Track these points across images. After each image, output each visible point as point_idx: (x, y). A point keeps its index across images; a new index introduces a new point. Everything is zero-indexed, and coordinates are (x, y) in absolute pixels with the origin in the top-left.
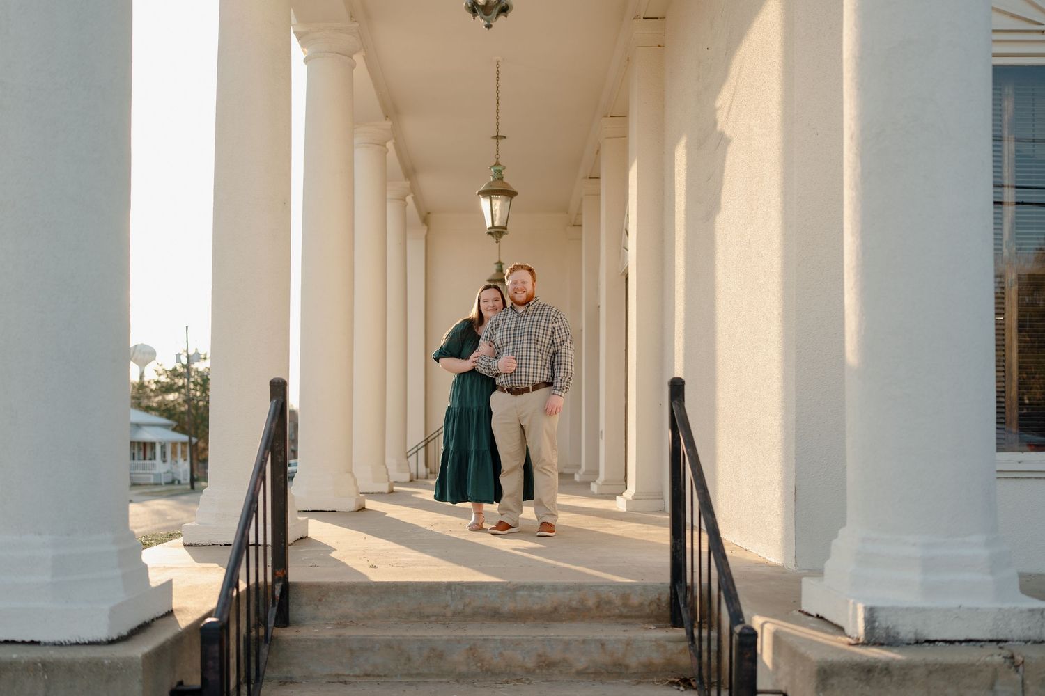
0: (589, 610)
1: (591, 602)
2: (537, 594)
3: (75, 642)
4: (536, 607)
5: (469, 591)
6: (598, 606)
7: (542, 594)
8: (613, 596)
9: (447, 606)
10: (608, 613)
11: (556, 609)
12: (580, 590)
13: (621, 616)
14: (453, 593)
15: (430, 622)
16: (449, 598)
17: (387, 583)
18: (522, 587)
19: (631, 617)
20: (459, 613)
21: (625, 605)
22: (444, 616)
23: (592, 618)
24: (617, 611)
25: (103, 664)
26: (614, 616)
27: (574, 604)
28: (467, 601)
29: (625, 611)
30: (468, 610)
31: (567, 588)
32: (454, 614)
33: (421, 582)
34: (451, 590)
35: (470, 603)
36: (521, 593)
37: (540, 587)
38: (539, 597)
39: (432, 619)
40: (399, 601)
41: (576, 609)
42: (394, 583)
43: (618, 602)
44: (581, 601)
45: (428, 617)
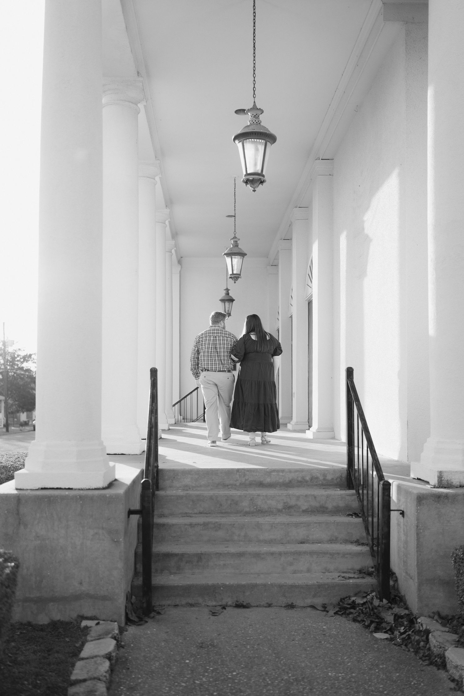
0: (307, 482)
1: (308, 478)
2: (281, 474)
3: (88, 488)
4: (281, 481)
5: (248, 473)
6: (312, 479)
7: (284, 474)
8: (319, 475)
9: (237, 480)
10: (316, 483)
11: (290, 481)
12: (302, 472)
13: (322, 485)
14: (240, 474)
15: (228, 488)
16: (238, 476)
17: (208, 469)
18: (274, 471)
19: (328, 485)
20: (243, 484)
21: (324, 479)
22: (235, 485)
23: (309, 486)
24: (321, 482)
25: (106, 496)
26: (319, 485)
27: (300, 479)
28: (247, 477)
29: (324, 482)
30: (247, 482)
31: (296, 471)
32: (241, 484)
33: (224, 469)
34: (239, 472)
35: (248, 479)
36: (273, 473)
37: (283, 471)
38: (283, 476)
39: (229, 487)
40: (213, 478)
41: (301, 482)
42: (211, 469)
43: (321, 478)
44: (303, 478)
45: (228, 486)
